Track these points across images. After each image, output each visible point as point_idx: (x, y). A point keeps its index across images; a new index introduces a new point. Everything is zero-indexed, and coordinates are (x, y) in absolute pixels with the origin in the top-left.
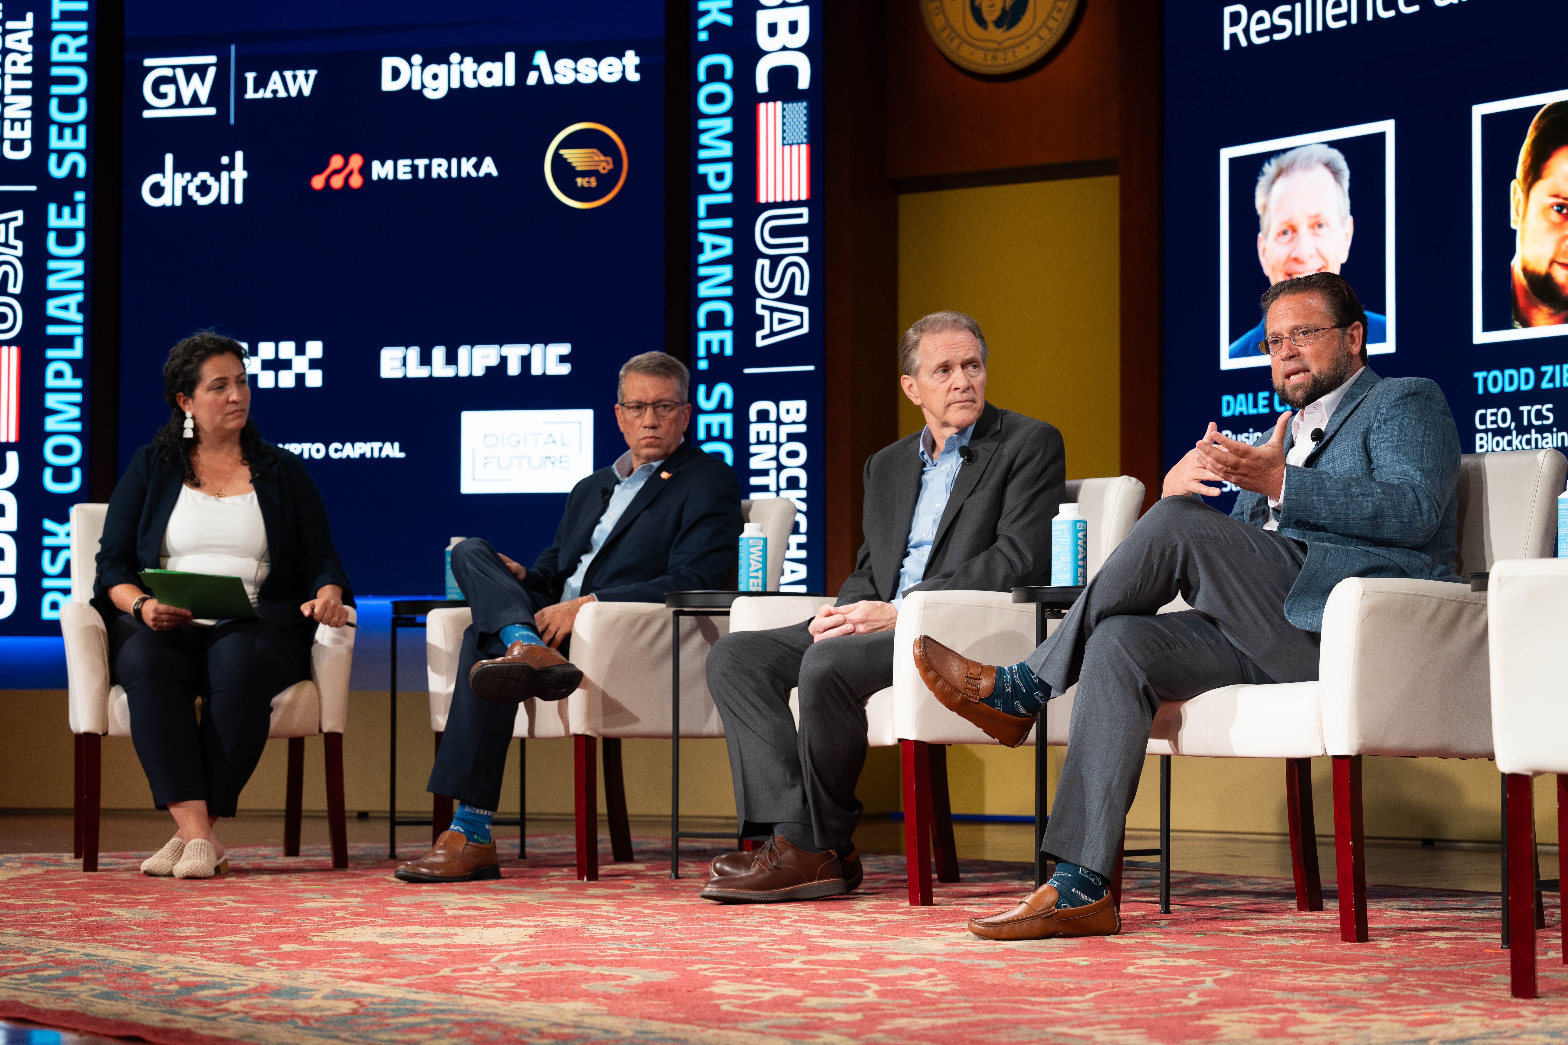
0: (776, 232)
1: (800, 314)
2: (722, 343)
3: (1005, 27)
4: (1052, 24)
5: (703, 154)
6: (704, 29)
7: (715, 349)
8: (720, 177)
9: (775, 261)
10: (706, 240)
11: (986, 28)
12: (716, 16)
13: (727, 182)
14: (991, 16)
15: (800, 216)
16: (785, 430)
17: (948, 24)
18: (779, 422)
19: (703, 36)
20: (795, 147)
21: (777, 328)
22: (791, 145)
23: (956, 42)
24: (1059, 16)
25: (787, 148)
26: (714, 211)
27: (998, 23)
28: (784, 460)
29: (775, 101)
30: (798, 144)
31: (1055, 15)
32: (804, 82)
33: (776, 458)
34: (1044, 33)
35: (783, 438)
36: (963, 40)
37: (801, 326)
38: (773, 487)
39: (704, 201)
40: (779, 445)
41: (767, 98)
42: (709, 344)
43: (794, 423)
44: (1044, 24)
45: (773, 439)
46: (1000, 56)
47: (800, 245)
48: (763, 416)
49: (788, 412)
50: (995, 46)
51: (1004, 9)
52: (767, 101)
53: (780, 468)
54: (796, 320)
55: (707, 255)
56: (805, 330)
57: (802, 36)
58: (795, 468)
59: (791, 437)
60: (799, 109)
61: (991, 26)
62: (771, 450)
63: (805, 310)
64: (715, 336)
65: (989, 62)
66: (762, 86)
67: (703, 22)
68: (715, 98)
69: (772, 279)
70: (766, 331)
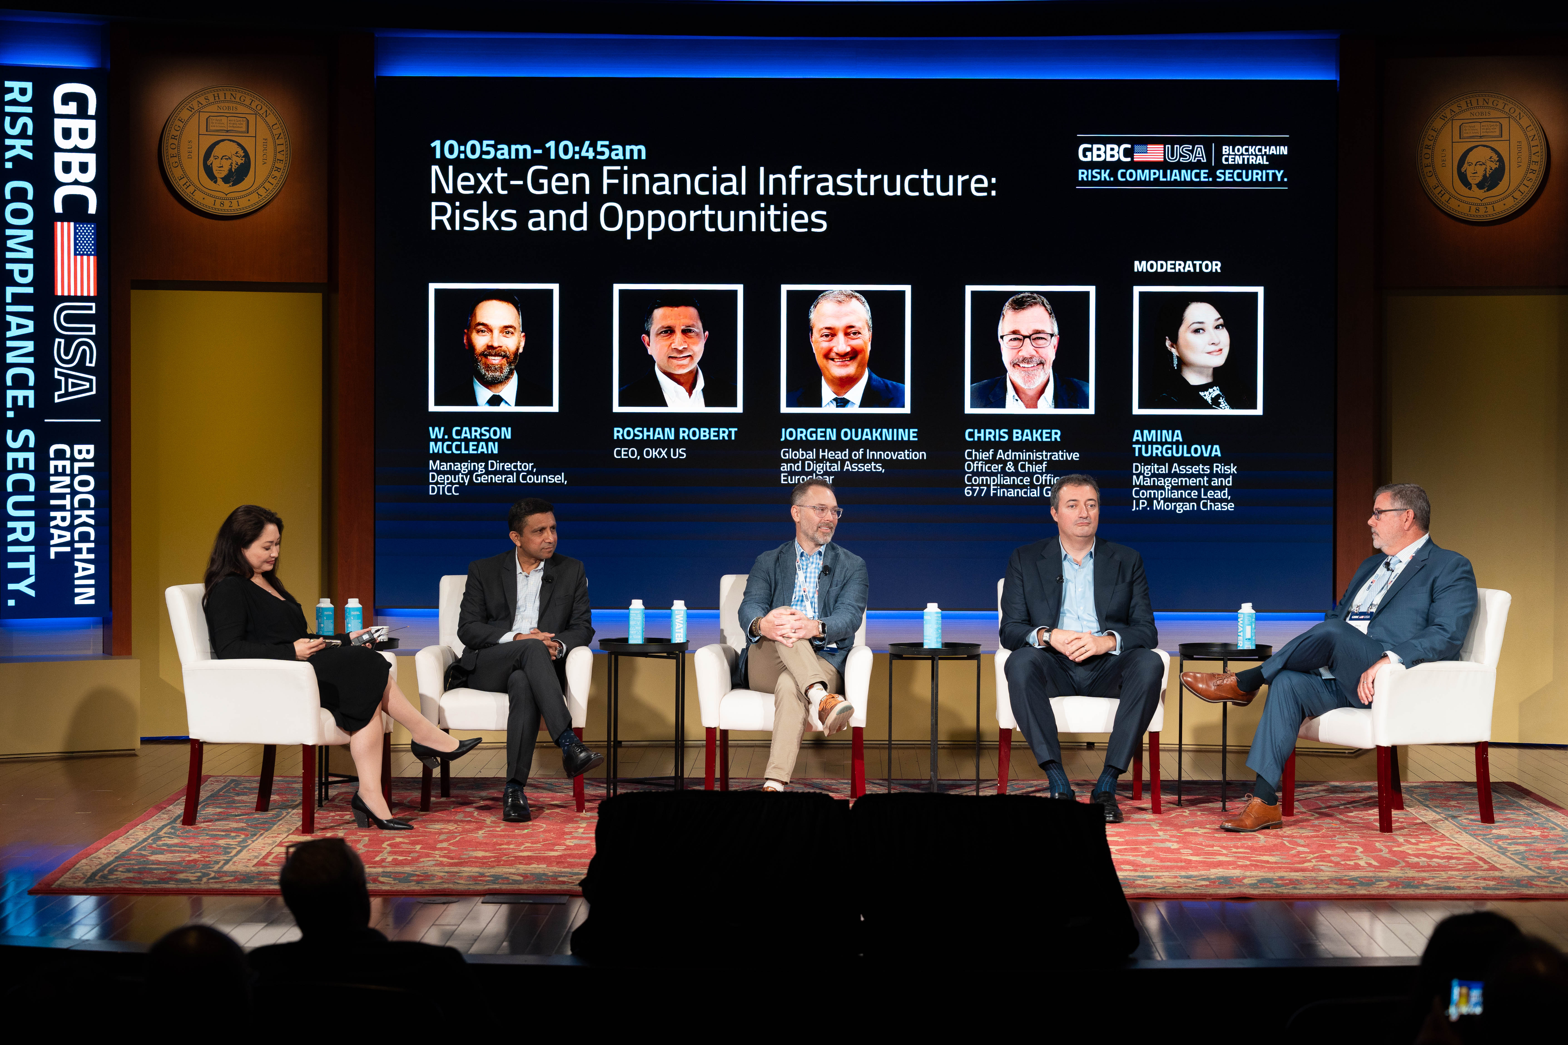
0: (69, 319)
1: (90, 381)
2: (26, 399)
3: (231, 184)
4: (267, 185)
5: (9, 255)
6: (9, 160)
7: (20, 403)
8: (23, 273)
9: (69, 340)
10: (14, 320)
11: (216, 182)
12: (18, 151)
13: (29, 278)
14: (220, 174)
15: (90, 308)
16: (77, 465)
17: (185, 175)
18: (73, 460)
19: (9, 165)
20: (85, 257)
21: (70, 390)
22: (82, 255)
23: (192, 188)
24: (274, 181)
25: (79, 257)
26: (18, 299)
27: (226, 180)
28: (77, 487)
29: (69, 221)
30: (88, 255)
31: (270, 180)
32: (92, 209)
33: (71, 486)
34: (262, 191)
35: (76, 472)
36: (197, 188)
37: (90, 389)
38: (68, 507)
39: (10, 291)
40: (73, 476)
41: (62, 218)
42: (15, 399)
43: (84, 460)
44: (262, 185)
45: (68, 471)
46: (227, 203)
47: (90, 330)
48: (60, 455)
49: (80, 452)
50: (224, 196)
51: (230, 170)
52: (62, 221)
53: (74, 493)
54: (87, 385)
55: (13, 332)
56: (94, 392)
57: (90, 175)
58: (86, 494)
59: (83, 471)
60: (89, 229)
61: (220, 181)
62: (67, 480)
63: (94, 378)
64: (20, 394)
65: (218, 206)
66: (58, 208)
67: (9, 155)
68: (19, 214)
69: (67, 354)
70: (63, 392)
